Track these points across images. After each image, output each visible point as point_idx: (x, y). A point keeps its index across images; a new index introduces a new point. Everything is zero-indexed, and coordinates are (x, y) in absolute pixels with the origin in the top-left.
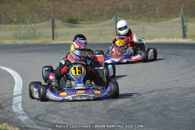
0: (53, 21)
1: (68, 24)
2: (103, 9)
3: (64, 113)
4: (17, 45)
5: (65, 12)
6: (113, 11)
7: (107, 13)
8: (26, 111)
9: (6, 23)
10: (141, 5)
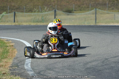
0: (55, 11)
1: (66, 13)
2: (89, 4)
3: (57, 70)
4: (32, 26)
5: (64, 5)
6: (95, 5)
7: (92, 6)
8: (33, 69)
9: (27, 12)
10: (114, 1)
